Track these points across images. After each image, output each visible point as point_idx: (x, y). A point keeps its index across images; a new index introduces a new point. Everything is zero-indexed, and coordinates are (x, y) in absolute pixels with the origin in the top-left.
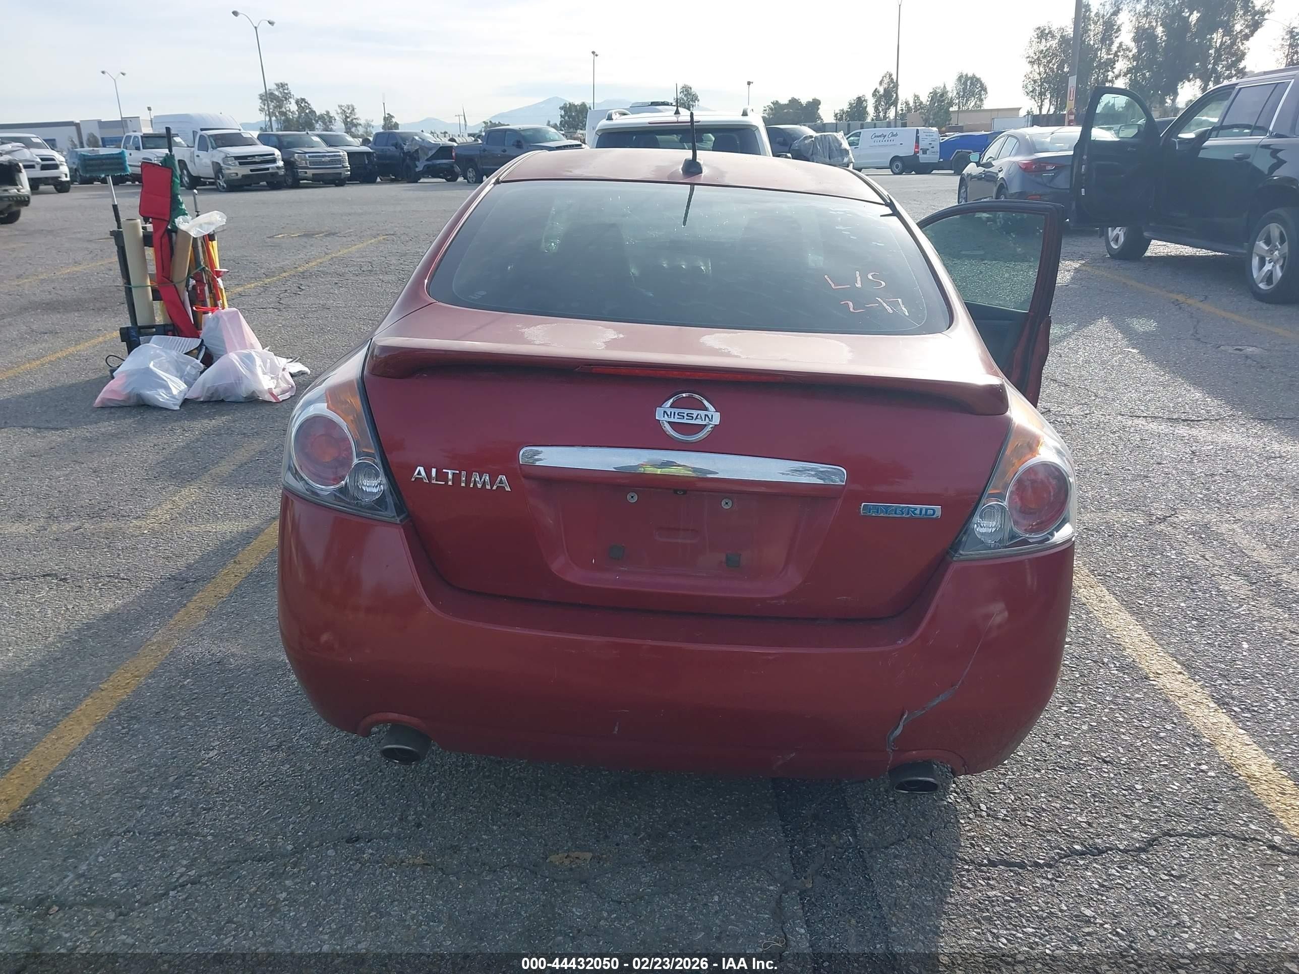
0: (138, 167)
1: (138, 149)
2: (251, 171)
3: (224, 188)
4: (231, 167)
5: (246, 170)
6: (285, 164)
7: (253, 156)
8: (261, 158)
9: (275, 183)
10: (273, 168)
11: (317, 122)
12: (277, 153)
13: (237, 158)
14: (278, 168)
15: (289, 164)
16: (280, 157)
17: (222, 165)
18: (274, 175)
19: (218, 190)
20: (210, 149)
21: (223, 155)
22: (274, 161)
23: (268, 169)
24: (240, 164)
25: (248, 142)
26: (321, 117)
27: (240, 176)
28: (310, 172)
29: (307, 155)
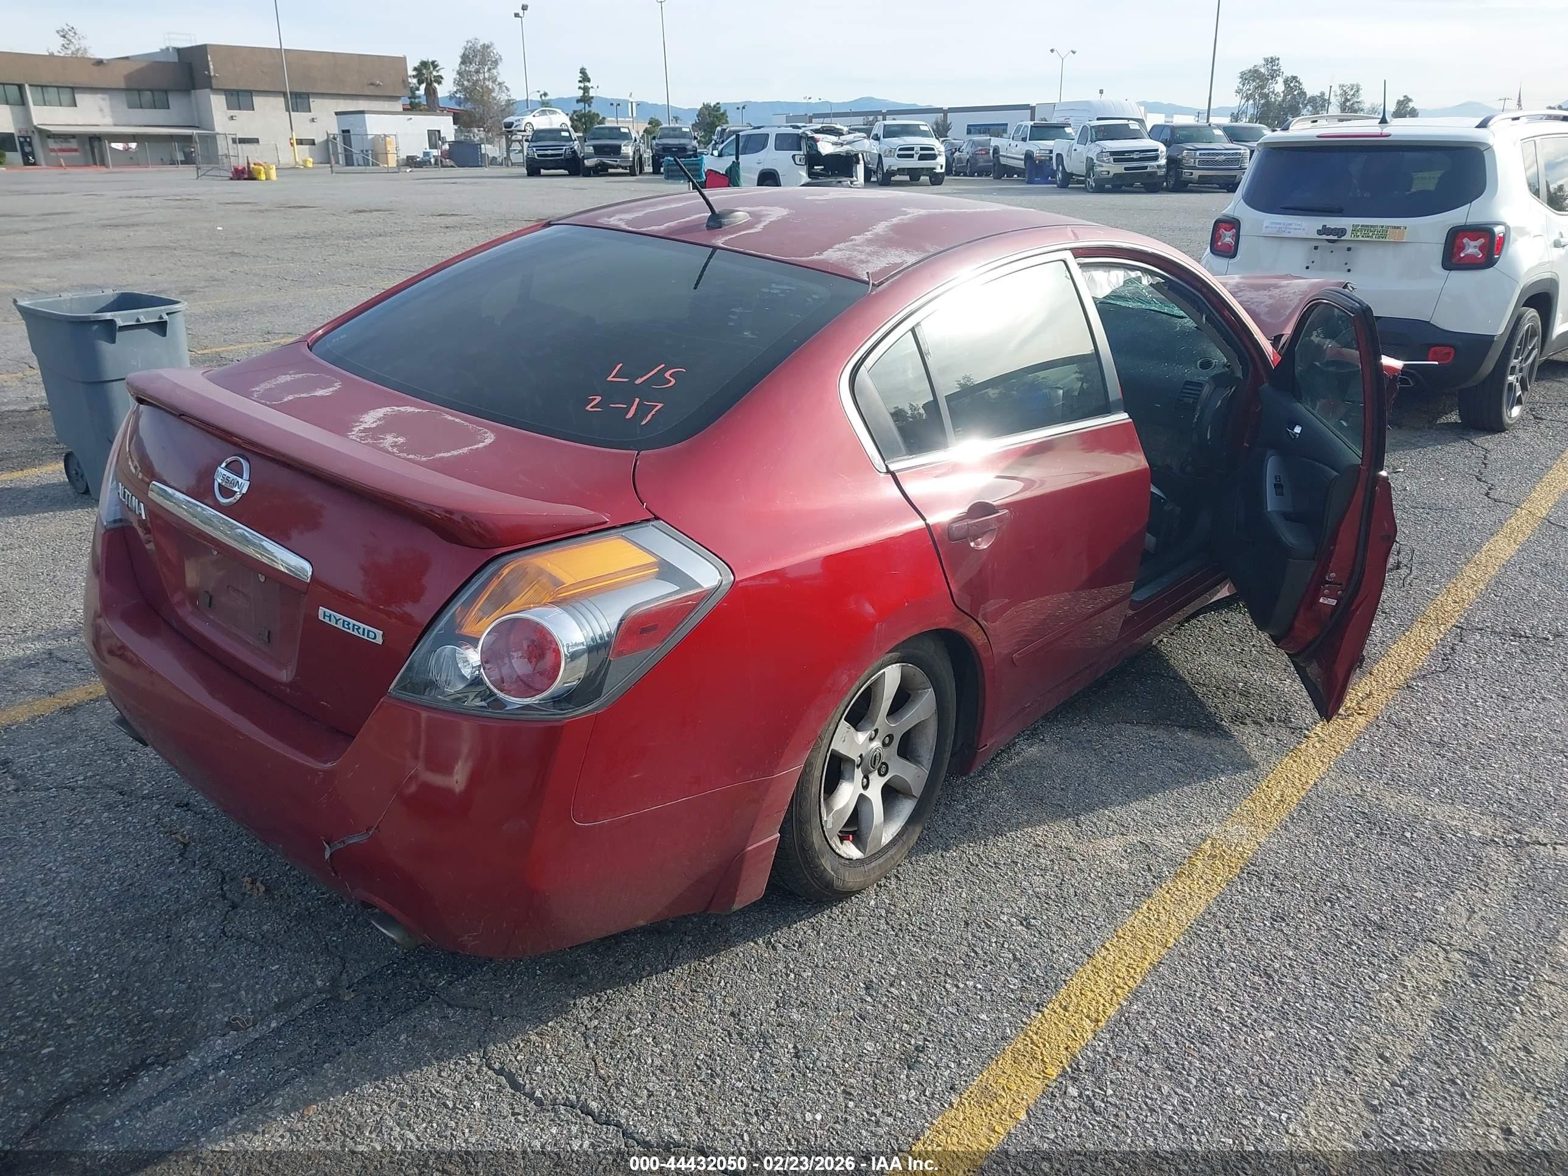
0: (1021, 160)
1: (1024, 140)
2: (1126, 169)
3: (1092, 188)
4: (1104, 164)
5: (1119, 168)
6: (1167, 163)
7: (1133, 152)
8: (1142, 155)
9: (1151, 185)
10: (1152, 167)
11: (1305, 106)
12: (1162, 148)
13: (1113, 153)
14: (1159, 167)
15: (1174, 163)
16: (1165, 153)
17: (1095, 161)
18: (1152, 175)
19: (1085, 190)
20: (1089, 143)
21: (1098, 150)
22: (1156, 158)
23: (1146, 168)
24: (1115, 160)
25: (1135, 135)
26: (1313, 100)
27: (1111, 174)
28: (1197, 174)
29: (1198, 153)
